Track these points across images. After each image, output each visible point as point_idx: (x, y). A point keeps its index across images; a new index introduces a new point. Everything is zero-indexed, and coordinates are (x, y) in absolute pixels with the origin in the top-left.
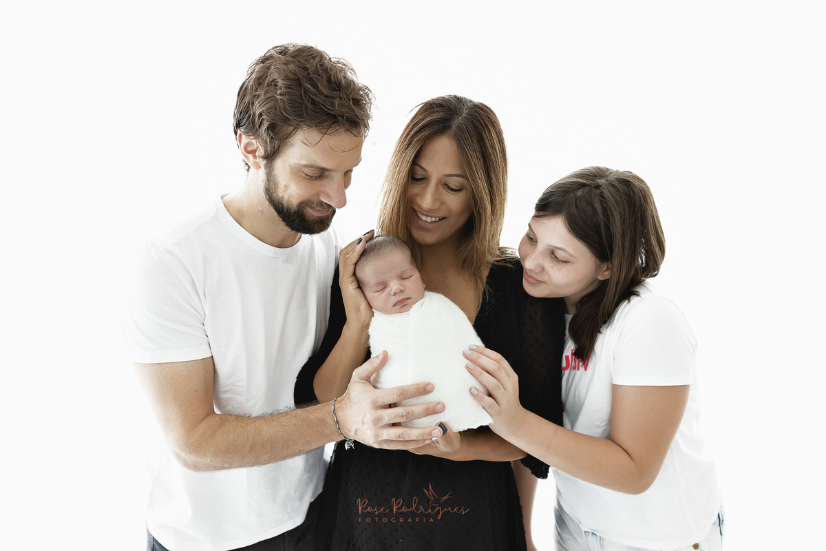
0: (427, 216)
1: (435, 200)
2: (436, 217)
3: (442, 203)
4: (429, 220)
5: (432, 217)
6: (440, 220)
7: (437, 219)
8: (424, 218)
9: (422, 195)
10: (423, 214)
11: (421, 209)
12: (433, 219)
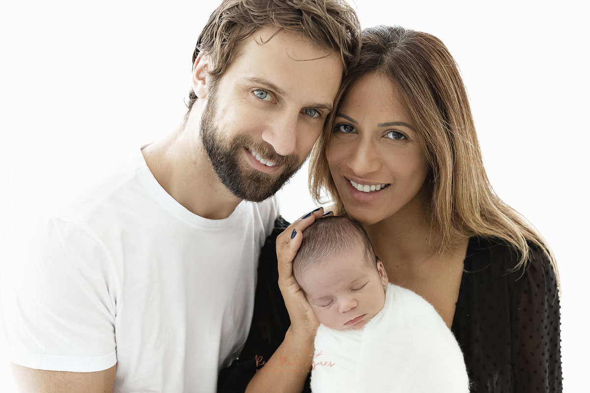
0: (363, 184)
1: (371, 161)
2: (376, 185)
3: (382, 164)
4: (367, 189)
5: (370, 184)
6: (382, 189)
7: (378, 187)
8: (359, 187)
9: (352, 156)
10: (358, 182)
11: (355, 175)
12: (373, 188)
